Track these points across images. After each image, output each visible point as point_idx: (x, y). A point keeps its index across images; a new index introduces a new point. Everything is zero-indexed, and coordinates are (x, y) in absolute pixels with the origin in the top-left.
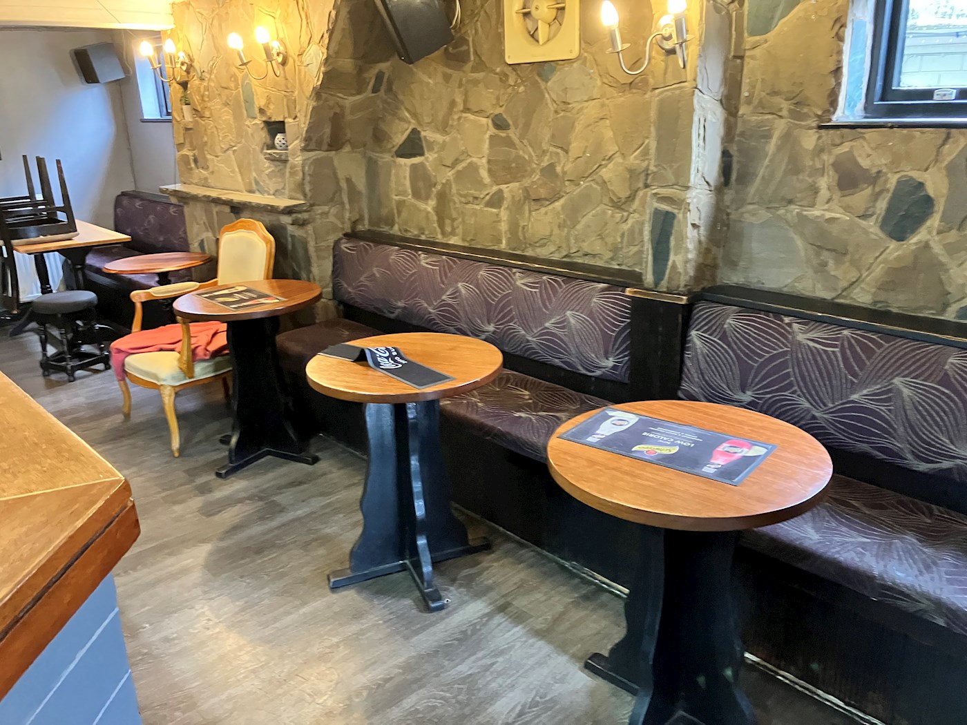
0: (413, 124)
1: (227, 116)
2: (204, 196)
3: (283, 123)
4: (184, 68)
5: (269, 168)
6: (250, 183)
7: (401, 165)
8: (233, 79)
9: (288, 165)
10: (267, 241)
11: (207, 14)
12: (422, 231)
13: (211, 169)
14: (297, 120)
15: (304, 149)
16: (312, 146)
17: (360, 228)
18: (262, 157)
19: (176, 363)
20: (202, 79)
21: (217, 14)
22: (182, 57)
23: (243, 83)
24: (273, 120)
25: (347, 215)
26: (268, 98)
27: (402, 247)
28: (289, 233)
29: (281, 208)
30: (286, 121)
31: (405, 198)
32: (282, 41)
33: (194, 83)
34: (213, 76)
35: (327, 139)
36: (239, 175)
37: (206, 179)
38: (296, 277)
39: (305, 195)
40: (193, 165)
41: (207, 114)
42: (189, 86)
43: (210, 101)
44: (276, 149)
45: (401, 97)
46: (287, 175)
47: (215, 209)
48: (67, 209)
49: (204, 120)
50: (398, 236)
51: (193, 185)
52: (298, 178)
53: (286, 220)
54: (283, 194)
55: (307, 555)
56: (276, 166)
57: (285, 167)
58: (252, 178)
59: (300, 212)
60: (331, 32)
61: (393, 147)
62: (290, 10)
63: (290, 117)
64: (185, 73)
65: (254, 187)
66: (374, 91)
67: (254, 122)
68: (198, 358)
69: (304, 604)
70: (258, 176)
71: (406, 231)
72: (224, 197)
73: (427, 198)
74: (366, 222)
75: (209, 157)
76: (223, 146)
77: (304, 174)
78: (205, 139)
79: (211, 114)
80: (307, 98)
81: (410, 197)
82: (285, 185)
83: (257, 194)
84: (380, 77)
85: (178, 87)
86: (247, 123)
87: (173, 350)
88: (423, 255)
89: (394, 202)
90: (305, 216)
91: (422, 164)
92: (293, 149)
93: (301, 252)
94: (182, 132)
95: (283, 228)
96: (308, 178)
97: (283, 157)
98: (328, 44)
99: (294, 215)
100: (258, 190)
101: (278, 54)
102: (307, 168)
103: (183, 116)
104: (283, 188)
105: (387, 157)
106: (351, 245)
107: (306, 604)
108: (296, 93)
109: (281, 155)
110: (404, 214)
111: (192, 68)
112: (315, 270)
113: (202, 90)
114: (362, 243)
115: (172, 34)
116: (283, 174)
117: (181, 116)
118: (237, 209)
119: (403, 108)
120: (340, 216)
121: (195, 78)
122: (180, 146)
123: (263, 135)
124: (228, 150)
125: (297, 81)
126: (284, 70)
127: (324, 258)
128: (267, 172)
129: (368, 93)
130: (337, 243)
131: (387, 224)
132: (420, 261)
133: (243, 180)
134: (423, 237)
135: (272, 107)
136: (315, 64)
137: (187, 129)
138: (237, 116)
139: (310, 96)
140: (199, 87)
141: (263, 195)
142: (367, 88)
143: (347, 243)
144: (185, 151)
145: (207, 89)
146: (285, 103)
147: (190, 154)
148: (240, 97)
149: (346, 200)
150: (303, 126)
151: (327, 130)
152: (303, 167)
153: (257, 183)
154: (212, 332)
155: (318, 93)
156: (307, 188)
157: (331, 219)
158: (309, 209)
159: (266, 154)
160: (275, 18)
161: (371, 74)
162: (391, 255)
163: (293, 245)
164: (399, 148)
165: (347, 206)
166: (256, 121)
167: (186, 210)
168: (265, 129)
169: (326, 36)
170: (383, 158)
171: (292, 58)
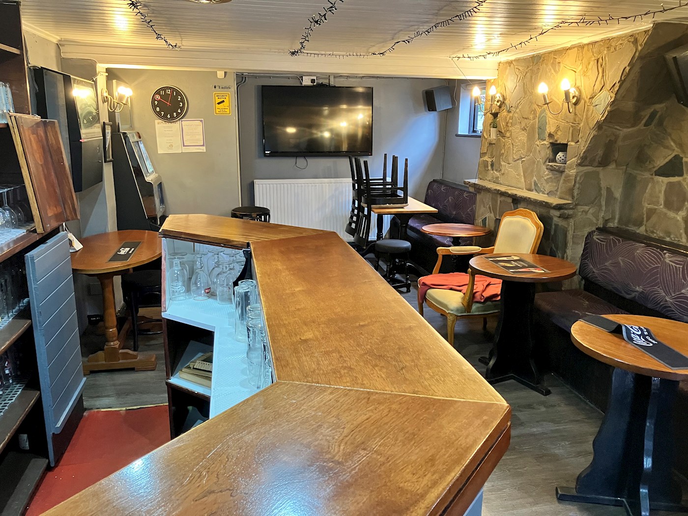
0: (677, 151)
1: (523, 137)
2: (496, 190)
3: (566, 145)
4: (498, 104)
5: (548, 175)
6: (531, 184)
7: (658, 182)
8: (532, 112)
9: (563, 175)
10: (538, 227)
11: (523, 69)
12: (668, 234)
13: (503, 172)
14: (578, 143)
15: (580, 165)
16: (587, 163)
17: (611, 225)
18: (544, 167)
19: (460, 300)
20: (509, 112)
21: (531, 70)
22: (498, 97)
23: (540, 115)
24: (558, 142)
25: (602, 214)
26: (558, 128)
27: (648, 245)
28: (554, 222)
29: (554, 205)
30: (569, 144)
31: (656, 207)
32: (578, 89)
33: (503, 114)
34: (518, 110)
35: (598, 159)
36: (523, 177)
37: (497, 178)
38: (553, 254)
39: (573, 197)
40: (490, 168)
41: (508, 134)
42: (499, 116)
43: (512, 125)
44: (556, 162)
45: (669, 130)
46: (561, 181)
47: (500, 199)
48: (405, 189)
49: (504, 139)
50: (643, 235)
51: (486, 181)
52: (570, 184)
53: (555, 213)
54: (556, 194)
55: (539, 465)
56: (553, 174)
57: (562, 175)
58: (533, 181)
59: (566, 209)
60: (622, 82)
61: (654, 168)
62: (590, 67)
63: (572, 141)
64: (498, 107)
65: (533, 187)
66: (645, 125)
67: (542, 143)
68: (475, 300)
69: (536, 503)
70: (538, 180)
71: (653, 232)
72: (510, 192)
73: (678, 209)
74: (616, 221)
75: (503, 163)
76: (515, 157)
77: (575, 182)
78: (503, 151)
79: (511, 135)
80: (590, 128)
81: (662, 207)
82: (558, 188)
83: (534, 193)
84: (653, 116)
85: (490, 116)
86: (538, 143)
87: (460, 291)
88: (667, 254)
89: (645, 209)
90: (571, 212)
91: (679, 183)
92: (571, 164)
93: (560, 237)
94: (487, 145)
95: (551, 218)
96: (577, 185)
97: (561, 169)
98: (617, 91)
99: (562, 211)
100: (536, 190)
101: (573, 97)
102: (578, 178)
103: (490, 135)
104: (557, 191)
105: (647, 175)
106: (602, 237)
107: (537, 504)
108: (582, 125)
109: (560, 167)
110: (654, 219)
111: (504, 104)
112: (569, 252)
113: (508, 119)
114: (611, 237)
115: (494, 82)
116: (559, 181)
117: (488, 135)
118: (517, 201)
119: (669, 138)
120: (596, 215)
121: (504, 111)
122: (483, 154)
123: (549, 153)
124: (518, 160)
125: (584, 116)
126: (575, 108)
127: (578, 244)
128: (545, 178)
129: (641, 126)
130: (590, 234)
131: (635, 225)
132: (664, 258)
133: (525, 181)
134: (668, 239)
135: (559, 133)
136: (602, 105)
137: (490, 144)
138: (530, 138)
139: (593, 128)
140: (506, 117)
141: (538, 193)
142: (640, 123)
143: (598, 235)
144: (486, 158)
145: (511, 118)
146: (571, 131)
147: (489, 160)
148: (536, 125)
149: (603, 203)
150: (582, 148)
151: (600, 152)
152: (576, 177)
153: (536, 184)
154: (487, 283)
155: (599, 126)
156: (576, 192)
157: (590, 216)
158: (574, 208)
159: (548, 165)
160: (575, 72)
161: (646, 113)
162: (637, 250)
163: (555, 231)
164: (659, 168)
165: (604, 208)
166: (545, 142)
167: (478, 197)
168: (551, 148)
169: (617, 85)
170: (642, 175)
171: (584, 99)
